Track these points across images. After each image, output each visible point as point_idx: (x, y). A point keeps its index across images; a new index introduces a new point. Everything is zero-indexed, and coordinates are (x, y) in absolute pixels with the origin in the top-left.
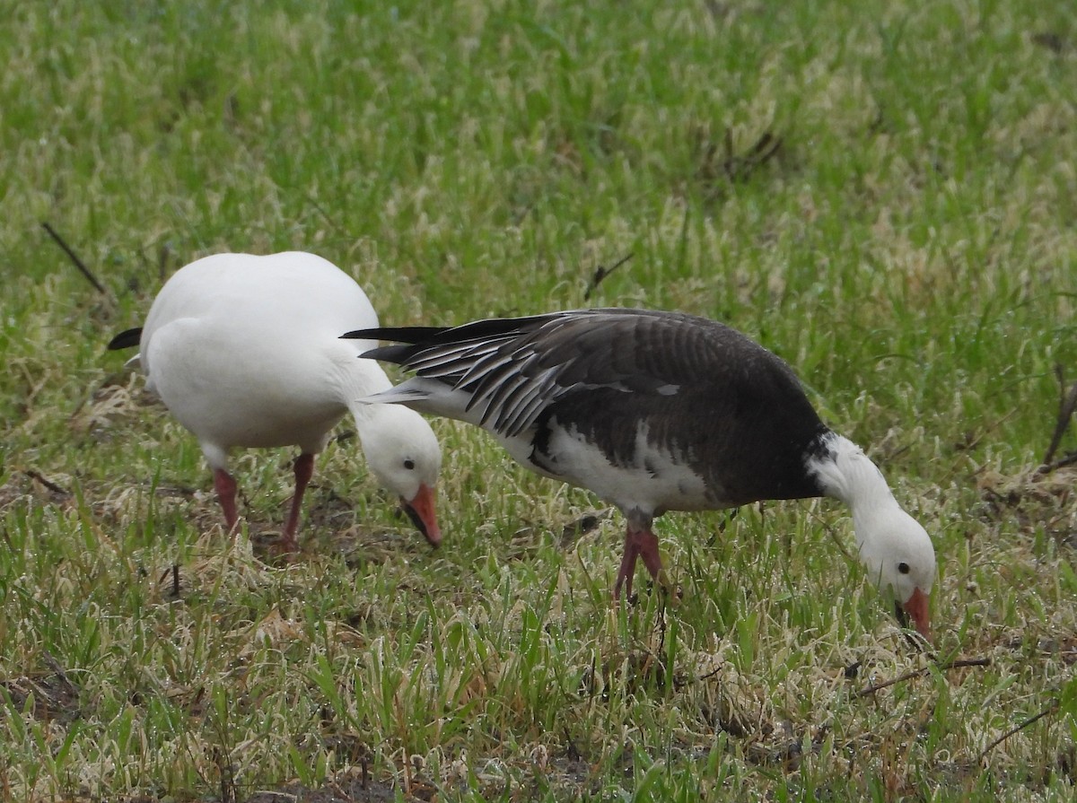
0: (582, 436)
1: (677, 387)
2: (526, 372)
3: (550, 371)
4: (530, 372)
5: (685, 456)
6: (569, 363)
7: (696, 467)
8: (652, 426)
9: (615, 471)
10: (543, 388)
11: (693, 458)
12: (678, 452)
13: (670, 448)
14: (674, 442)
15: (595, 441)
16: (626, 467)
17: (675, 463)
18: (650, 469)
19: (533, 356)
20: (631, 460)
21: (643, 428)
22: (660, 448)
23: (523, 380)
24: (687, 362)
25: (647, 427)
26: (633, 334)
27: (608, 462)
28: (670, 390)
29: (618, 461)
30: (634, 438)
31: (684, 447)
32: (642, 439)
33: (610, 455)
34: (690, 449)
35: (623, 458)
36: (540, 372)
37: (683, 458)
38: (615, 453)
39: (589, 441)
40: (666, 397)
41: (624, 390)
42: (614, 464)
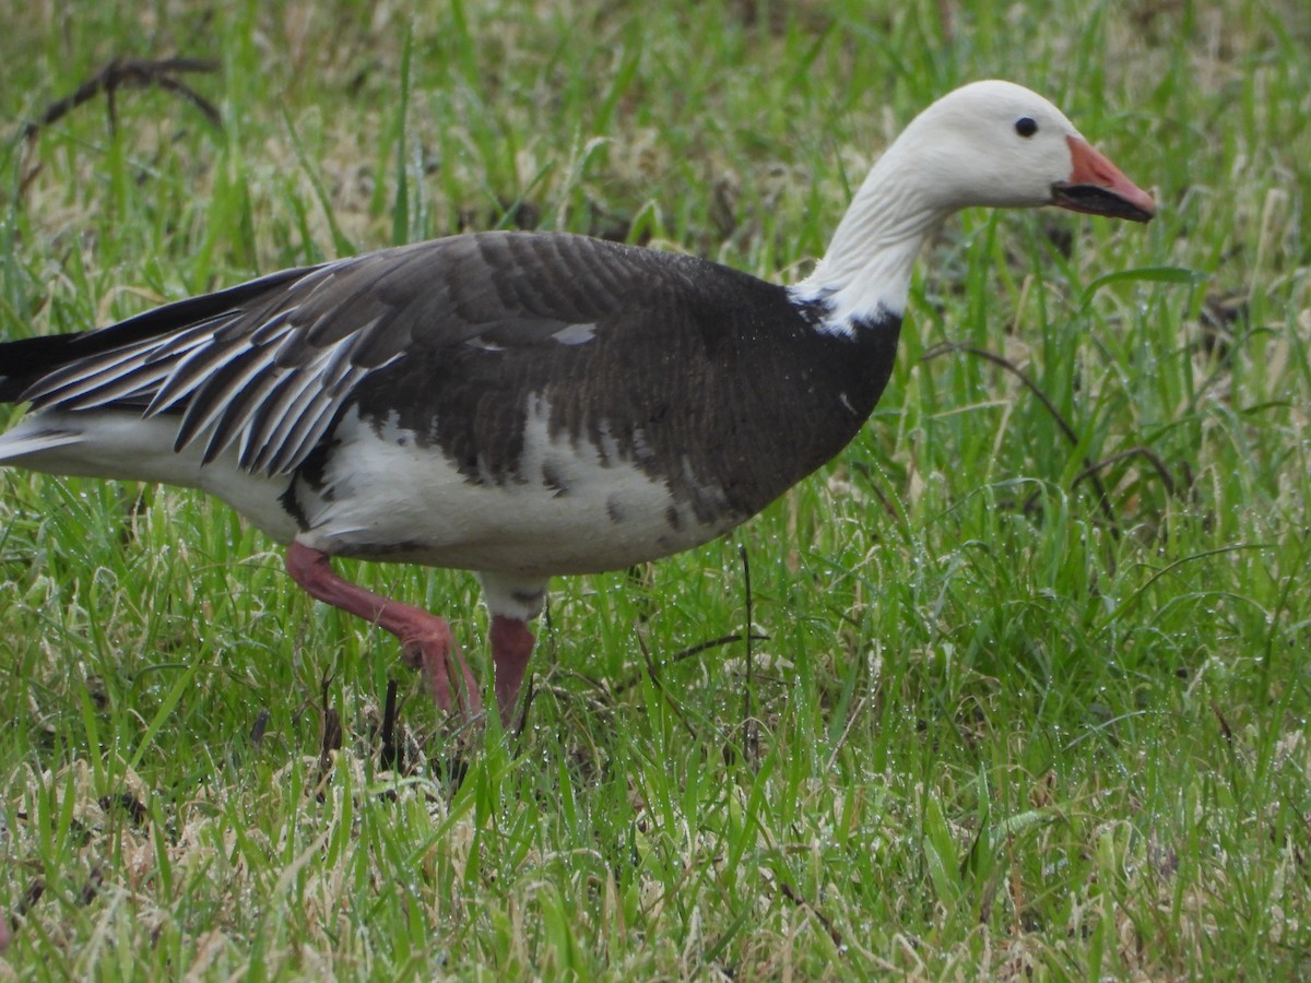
0: (409, 434)
1: (592, 326)
2: (284, 361)
3: (335, 349)
4: (296, 356)
5: (626, 448)
6: (371, 326)
7: (650, 467)
8: (555, 401)
9: (475, 492)
10: (329, 378)
11: (645, 450)
12: (611, 444)
13: (596, 438)
14: (604, 427)
15: (438, 442)
16: (500, 483)
17: (605, 462)
18: (552, 480)
19: (290, 332)
20: (514, 467)
21: (538, 407)
22: (574, 441)
23: (286, 373)
24: (597, 282)
25: (547, 407)
26: (479, 256)
27: (461, 478)
28: (579, 333)
29: (484, 473)
30: (522, 427)
31: (624, 434)
32: (537, 430)
33: (468, 466)
34: (638, 434)
35: (496, 469)
36: (317, 354)
37: (622, 453)
38: (481, 461)
39: (422, 442)
40: (574, 348)
41: (491, 348)
42: (474, 478)
